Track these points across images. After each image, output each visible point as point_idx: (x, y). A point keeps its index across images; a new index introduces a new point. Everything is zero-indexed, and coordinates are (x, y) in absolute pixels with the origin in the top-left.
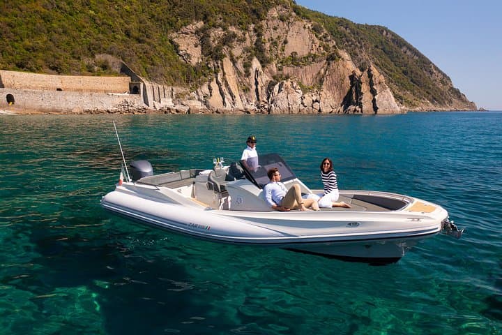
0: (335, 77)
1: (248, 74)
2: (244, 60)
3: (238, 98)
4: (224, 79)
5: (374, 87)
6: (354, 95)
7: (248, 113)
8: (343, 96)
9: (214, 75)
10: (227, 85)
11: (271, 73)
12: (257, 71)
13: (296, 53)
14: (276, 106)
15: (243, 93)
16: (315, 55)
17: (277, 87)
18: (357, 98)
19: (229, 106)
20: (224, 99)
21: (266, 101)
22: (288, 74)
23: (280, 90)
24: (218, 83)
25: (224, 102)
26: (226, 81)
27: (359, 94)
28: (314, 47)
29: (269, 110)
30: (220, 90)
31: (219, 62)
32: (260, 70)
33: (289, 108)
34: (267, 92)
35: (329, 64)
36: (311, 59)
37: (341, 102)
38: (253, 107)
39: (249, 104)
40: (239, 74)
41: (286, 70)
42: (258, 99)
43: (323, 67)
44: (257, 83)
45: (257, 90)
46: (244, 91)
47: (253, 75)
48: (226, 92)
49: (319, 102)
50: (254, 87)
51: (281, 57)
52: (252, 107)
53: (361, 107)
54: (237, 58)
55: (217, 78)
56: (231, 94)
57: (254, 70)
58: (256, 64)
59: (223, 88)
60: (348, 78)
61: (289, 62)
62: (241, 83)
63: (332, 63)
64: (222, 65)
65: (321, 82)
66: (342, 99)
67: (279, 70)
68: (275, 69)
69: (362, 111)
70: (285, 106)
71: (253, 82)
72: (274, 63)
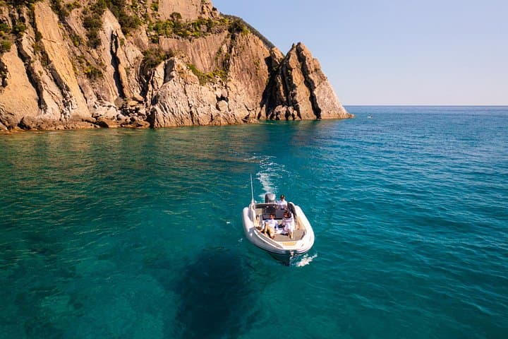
0: (246, 58)
1: (95, 43)
2: (84, 13)
3: (75, 92)
4: (39, 48)
5: (310, 76)
6: (281, 88)
7: (104, 125)
8: (262, 89)
9: (12, 37)
10: (46, 61)
11: (139, 46)
12: (113, 37)
13: (179, 15)
14: (164, 109)
15: (86, 81)
16: (209, 20)
17: (160, 71)
18: (287, 93)
19: (53, 110)
20: (39, 92)
21: (141, 98)
22: (170, 49)
23: (167, 77)
24: (22, 56)
25: (41, 103)
26: (43, 53)
27: (289, 86)
28: (205, 8)
29: (151, 118)
30: (30, 72)
31: (25, 9)
32: (121, 35)
33: (191, 113)
34: (140, 80)
35: (233, 38)
36: (204, 28)
37: (260, 99)
38: (114, 112)
39: (102, 104)
40: (75, 39)
41: (166, 43)
42: (122, 95)
43: (225, 42)
44: (116, 62)
45: (117, 76)
46: (89, 76)
47: (106, 44)
48: (46, 78)
49: (227, 101)
50: (111, 69)
51: (153, 20)
52: (109, 112)
53: (297, 108)
54: (69, 6)
55: (19, 44)
56: (58, 81)
57: (109, 36)
58: (110, 23)
59: (38, 67)
60: (263, 62)
61: (170, 30)
62: (81, 59)
63: (239, 36)
64: (32, 15)
65: (225, 65)
66: (261, 94)
67: (153, 41)
68: (145, 40)
69: (299, 115)
70: (183, 109)
71: (108, 59)
72: (143, 28)
